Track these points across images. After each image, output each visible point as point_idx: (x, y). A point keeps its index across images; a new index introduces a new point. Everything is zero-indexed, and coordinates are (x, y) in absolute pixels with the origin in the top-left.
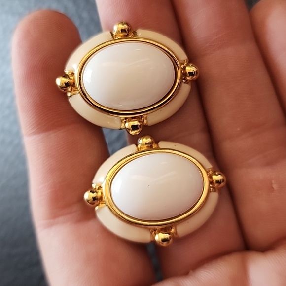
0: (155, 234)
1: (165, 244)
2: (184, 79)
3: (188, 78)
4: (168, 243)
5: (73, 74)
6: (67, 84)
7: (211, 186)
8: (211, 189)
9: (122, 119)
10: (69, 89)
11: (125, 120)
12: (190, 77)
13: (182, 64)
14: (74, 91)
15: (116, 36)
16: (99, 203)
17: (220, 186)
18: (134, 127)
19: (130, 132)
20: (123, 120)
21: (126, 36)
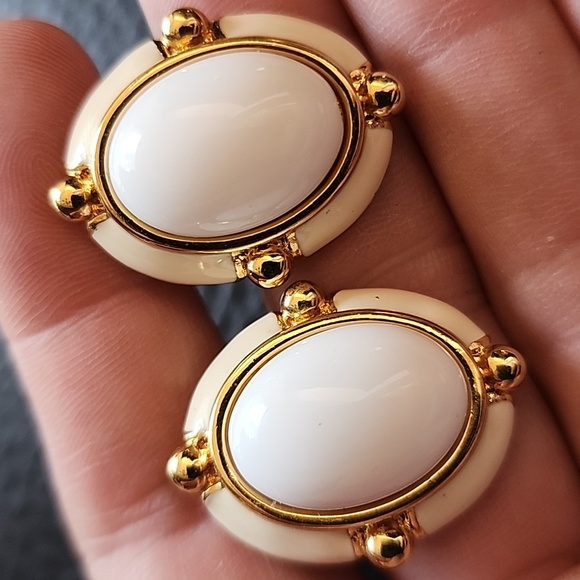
0: (364, 539)
1: (392, 563)
2: (368, 118)
3: (378, 112)
4: (400, 558)
5: (85, 172)
6: (78, 201)
7: (488, 387)
8: (492, 395)
9: (233, 255)
10: (86, 211)
11: (242, 258)
12: (384, 109)
13: (355, 79)
14: (99, 212)
15: (169, 49)
16: (208, 482)
17: (512, 385)
18: (270, 270)
19: (261, 283)
20: (237, 257)
21: (196, 42)
